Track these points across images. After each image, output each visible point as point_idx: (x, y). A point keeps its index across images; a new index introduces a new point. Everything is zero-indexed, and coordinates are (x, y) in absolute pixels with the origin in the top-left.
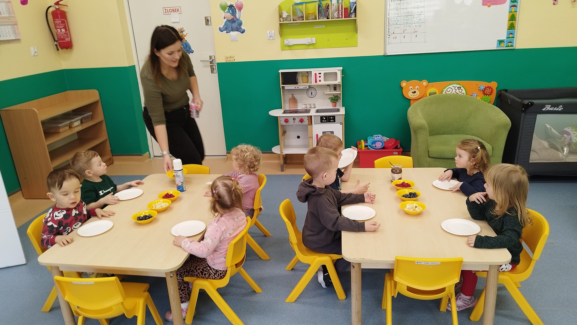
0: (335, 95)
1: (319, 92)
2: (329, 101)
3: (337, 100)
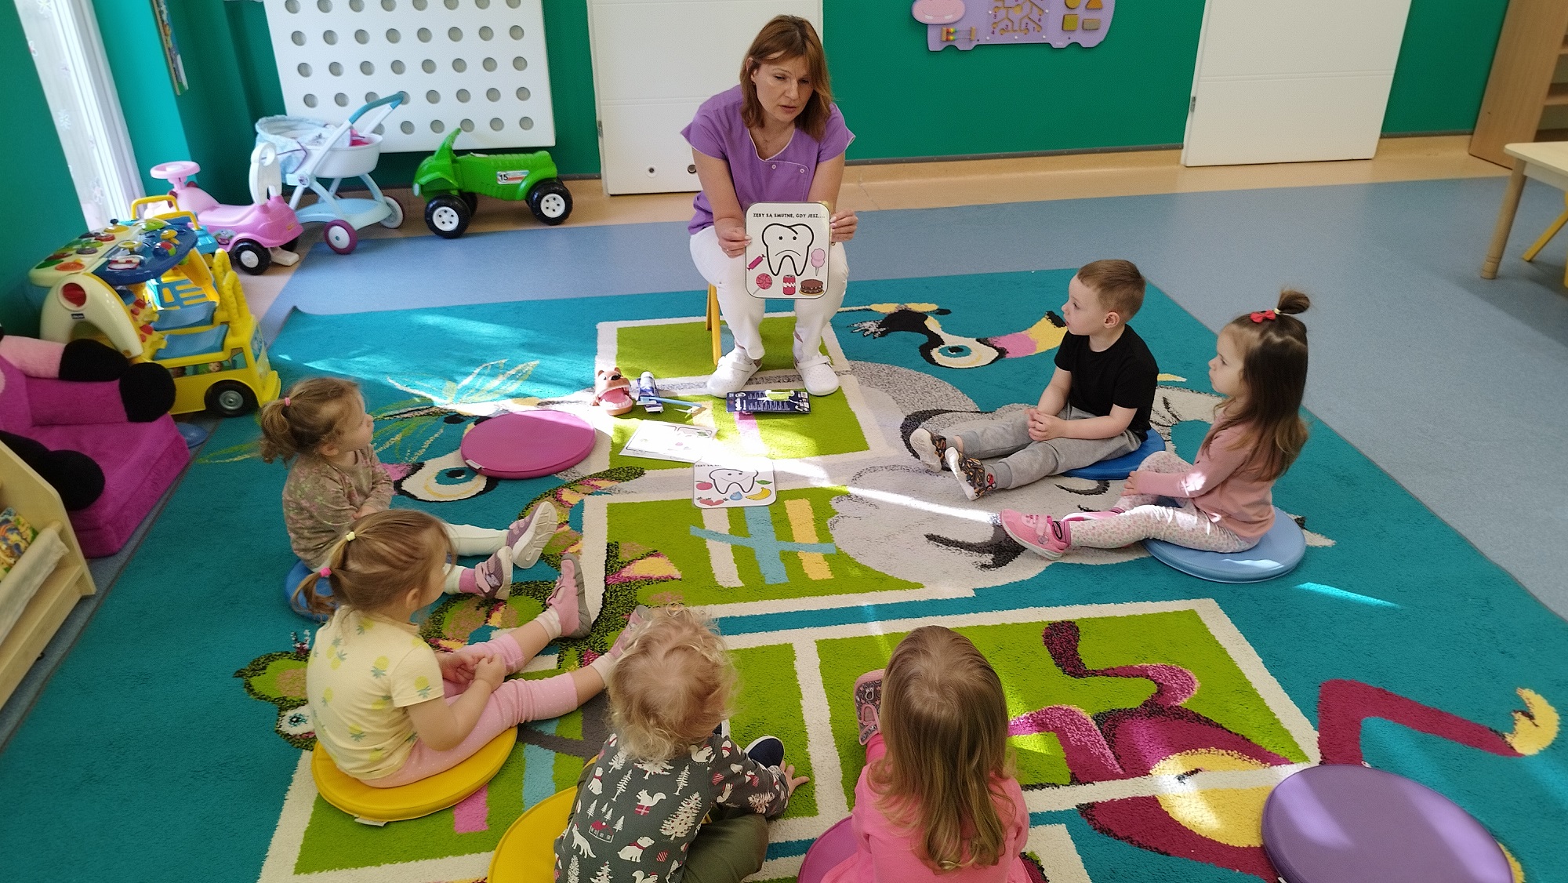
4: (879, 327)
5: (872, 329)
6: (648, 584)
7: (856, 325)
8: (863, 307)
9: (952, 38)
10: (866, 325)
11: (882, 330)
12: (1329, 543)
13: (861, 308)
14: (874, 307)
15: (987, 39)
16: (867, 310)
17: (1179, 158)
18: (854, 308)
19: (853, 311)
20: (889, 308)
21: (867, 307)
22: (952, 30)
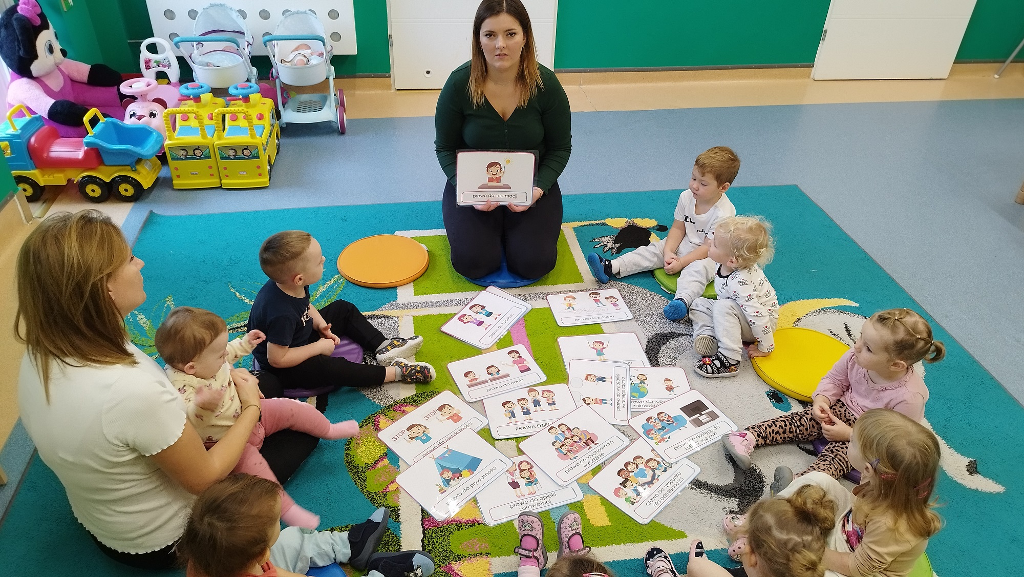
4: (615, 243)
5: (610, 245)
6: (459, 530)
7: (596, 240)
8: (600, 222)
10: (605, 240)
11: (618, 245)
12: (998, 488)
13: (598, 222)
14: (609, 221)
16: (605, 224)
17: (810, 74)
18: (593, 222)
19: (592, 225)
20: (619, 223)
21: (603, 221)
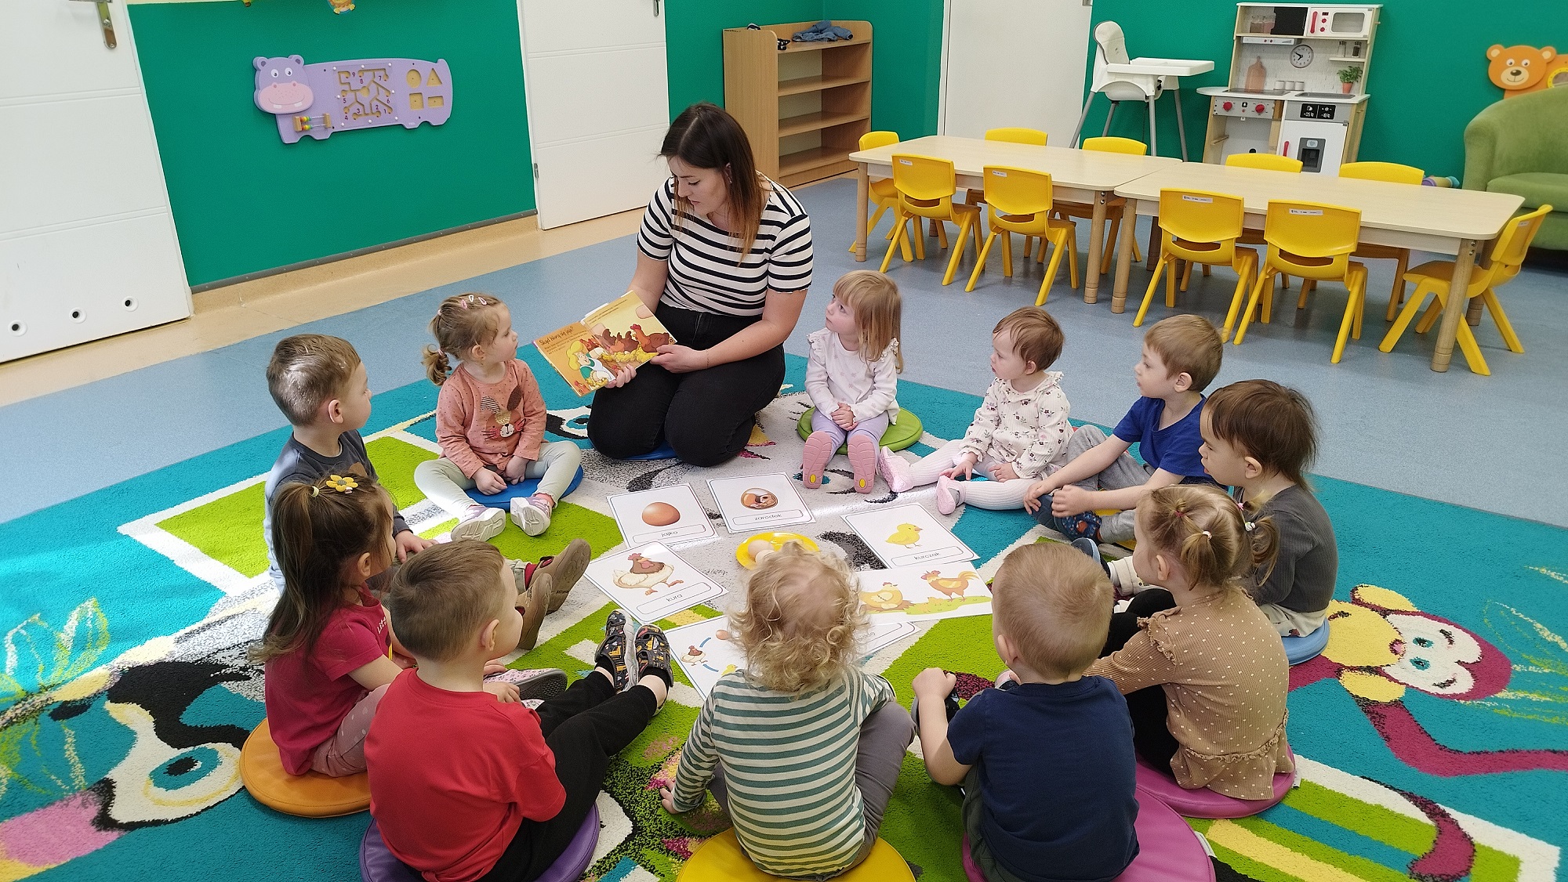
0: (1354, 66)
1: (1320, 57)
2: (1337, 78)
3: (1356, 78)
9: (307, 127)
15: (342, 126)
22: (305, 118)
